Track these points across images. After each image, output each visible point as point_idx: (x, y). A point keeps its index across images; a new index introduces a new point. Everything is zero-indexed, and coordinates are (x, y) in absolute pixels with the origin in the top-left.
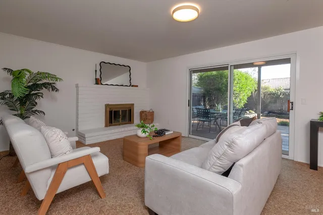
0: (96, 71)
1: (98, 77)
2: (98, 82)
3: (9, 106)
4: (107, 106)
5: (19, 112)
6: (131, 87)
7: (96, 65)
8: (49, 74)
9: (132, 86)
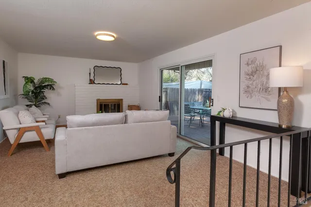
0: (90, 73)
1: (92, 78)
2: (92, 82)
3: (28, 99)
4: (98, 100)
5: (34, 103)
6: (121, 85)
7: (90, 69)
8: (49, 78)
9: (123, 84)
